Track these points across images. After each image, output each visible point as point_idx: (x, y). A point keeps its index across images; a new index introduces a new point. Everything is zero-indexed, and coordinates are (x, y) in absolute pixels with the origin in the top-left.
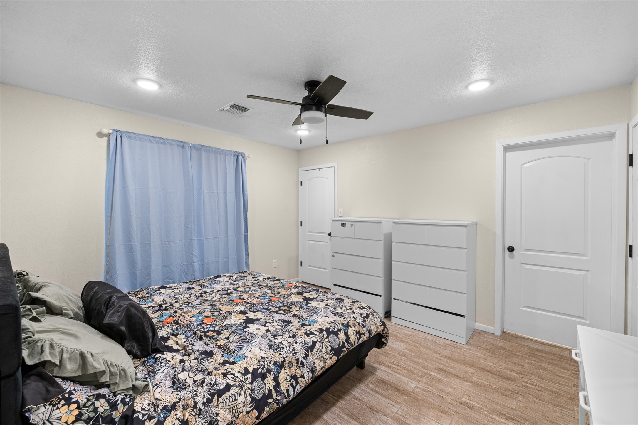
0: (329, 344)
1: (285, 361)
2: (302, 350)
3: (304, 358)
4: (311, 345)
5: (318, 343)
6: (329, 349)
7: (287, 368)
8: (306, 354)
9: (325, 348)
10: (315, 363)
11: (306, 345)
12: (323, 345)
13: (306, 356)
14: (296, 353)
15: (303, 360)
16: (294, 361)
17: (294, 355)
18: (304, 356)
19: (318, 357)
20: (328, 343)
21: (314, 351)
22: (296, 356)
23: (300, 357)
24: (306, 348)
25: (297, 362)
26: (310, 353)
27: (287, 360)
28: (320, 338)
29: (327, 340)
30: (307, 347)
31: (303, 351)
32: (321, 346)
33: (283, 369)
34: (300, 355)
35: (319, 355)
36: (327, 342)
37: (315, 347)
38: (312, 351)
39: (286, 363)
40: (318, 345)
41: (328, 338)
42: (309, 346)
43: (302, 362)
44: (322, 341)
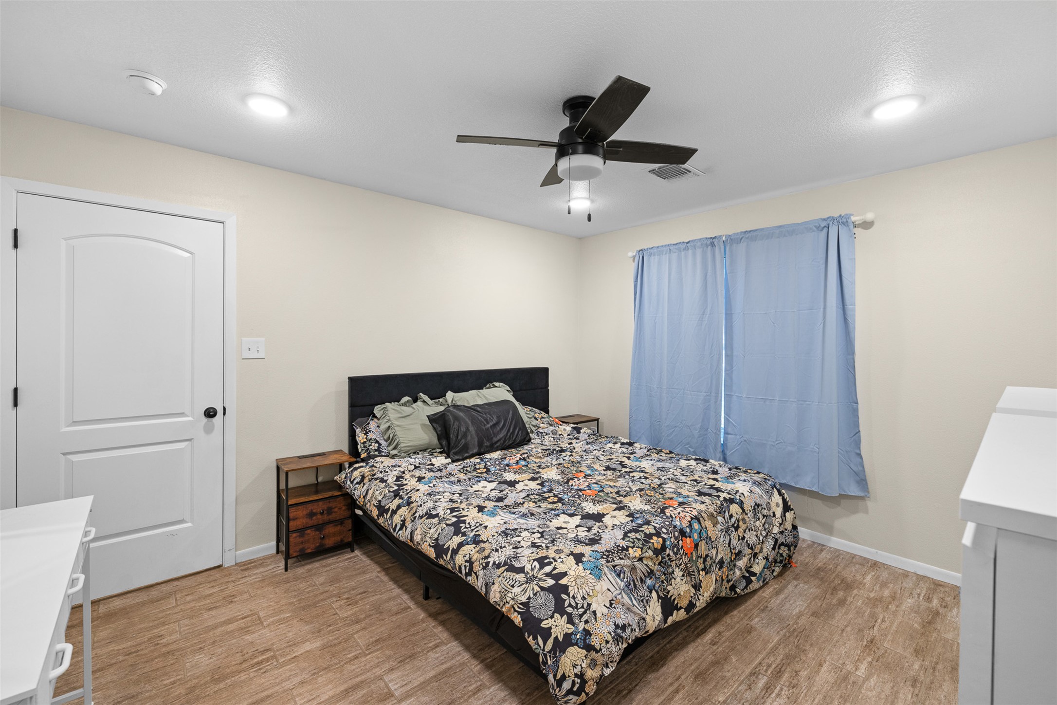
0: (532, 596)
1: (484, 542)
2: (503, 556)
3: (494, 563)
4: (516, 566)
5: (523, 575)
6: (524, 599)
7: (477, 549)
8: (500, 564)
9: (521, 589)
10: (493, 584)
11: (512, 559)
12: (524, 585)
13: (496, 565)
14: (497, 550)
15: (491, 565)
16: (486, 553)
17: (493, 550)
18: (497, 563)
19: (502, 585)
20: (532, 592)
21: (509, 573)
22: (494, 552)
23: (495, 558)
24: (509, 561)
25: (486, 557)
26: (503, 568)
27: (486, 545)
28: (533, 575)
29: (537, 589)
30: (511, 561)
31: (503, 559)
32: (521, 583)
33: (474, 546)
34: (496, 557)
35: (506, 585)
36: (533, 589)
37: (514, 574)
38: (507, 570)
39: (482, 545)
40: (521, 577)
41: (542, 590)
42: (513, 563)
43: (488, 563)
44: (529, 580)
